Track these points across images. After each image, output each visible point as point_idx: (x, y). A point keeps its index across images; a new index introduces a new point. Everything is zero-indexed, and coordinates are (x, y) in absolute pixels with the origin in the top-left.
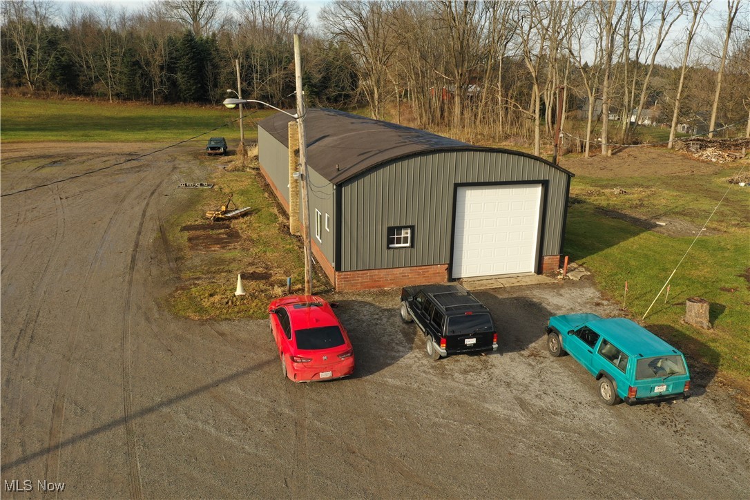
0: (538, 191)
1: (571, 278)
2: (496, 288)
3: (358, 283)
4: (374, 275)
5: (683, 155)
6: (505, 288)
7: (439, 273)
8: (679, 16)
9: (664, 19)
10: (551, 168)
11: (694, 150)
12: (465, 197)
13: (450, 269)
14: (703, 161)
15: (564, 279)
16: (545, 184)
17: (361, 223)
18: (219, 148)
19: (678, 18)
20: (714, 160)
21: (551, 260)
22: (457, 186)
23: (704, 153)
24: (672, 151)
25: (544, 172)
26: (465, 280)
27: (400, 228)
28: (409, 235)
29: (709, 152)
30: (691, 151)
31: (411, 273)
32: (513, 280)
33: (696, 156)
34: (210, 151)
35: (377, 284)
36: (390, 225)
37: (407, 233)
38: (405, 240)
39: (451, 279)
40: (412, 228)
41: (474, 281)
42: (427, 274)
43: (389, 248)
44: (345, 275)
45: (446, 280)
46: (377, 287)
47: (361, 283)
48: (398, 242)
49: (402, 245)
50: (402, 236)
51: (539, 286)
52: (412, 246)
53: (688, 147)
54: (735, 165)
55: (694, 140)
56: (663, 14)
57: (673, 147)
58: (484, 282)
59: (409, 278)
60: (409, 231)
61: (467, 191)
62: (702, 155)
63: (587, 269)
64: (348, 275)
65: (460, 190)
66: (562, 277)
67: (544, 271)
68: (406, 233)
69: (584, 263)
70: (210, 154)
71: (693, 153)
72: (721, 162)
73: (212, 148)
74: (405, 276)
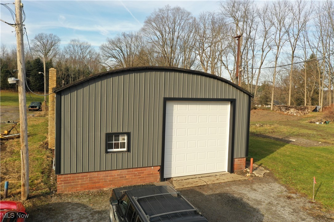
0: (228, 107)
1: (257, 175)
2: (200, 186)
3: (78, 185)
4: (94, 177)
5: (279, 113)
6: (208, 185)
7: (152, 174)
9: (263, 51)
11: (284, 110)
12: (173, 110)
13: (162, 171)
14: (290, 115)
15: (251, 176)
16: (233, 102)
17: (80, 129)
18: (36, 107)
19: (269, 51)
20: (295, 114)
21: (239, 162)
22: (166, 100)
23: (289, 111)
24: (273, 111)
26: (174, 179)
27: (117, 135)
28: (126, 141)
29: (292, 110)
30: (283, 111)
31: (128, 174)
32: (213, 178)
33: (286, 113)
35: (97, 185)
36: (107, 132)
38: (123, 146)
39: (163, 179)
40: (129, 134)
41: (182, 180)
42: (142, 175)
43: (107, 152)
44: (65, 178)
45: (158, 180)
46: (96, 188)
47: (81, 184)
48: (117, 146)
49: (120, 150)
50: (120, 142)
51: (234, 182)
52: (129, 150)
53: (281, 109)
54: (306, 116)
55: (282, 106)
56: (262, 49)
57: (273, 110)
58: (190, 180)
59: (127, 179)
60: (126, 137)
61: (174, 105)
62: (289, 112)
63: (266, 168)
64: (68, 177)
65: (169, 105)
66: (250, 175)
67: (235, 170)
68: (123, 139)
69: (261, 164)
71: (283, 112)
72: (299, 115)
73: (32, 107)
74: (123, 177)
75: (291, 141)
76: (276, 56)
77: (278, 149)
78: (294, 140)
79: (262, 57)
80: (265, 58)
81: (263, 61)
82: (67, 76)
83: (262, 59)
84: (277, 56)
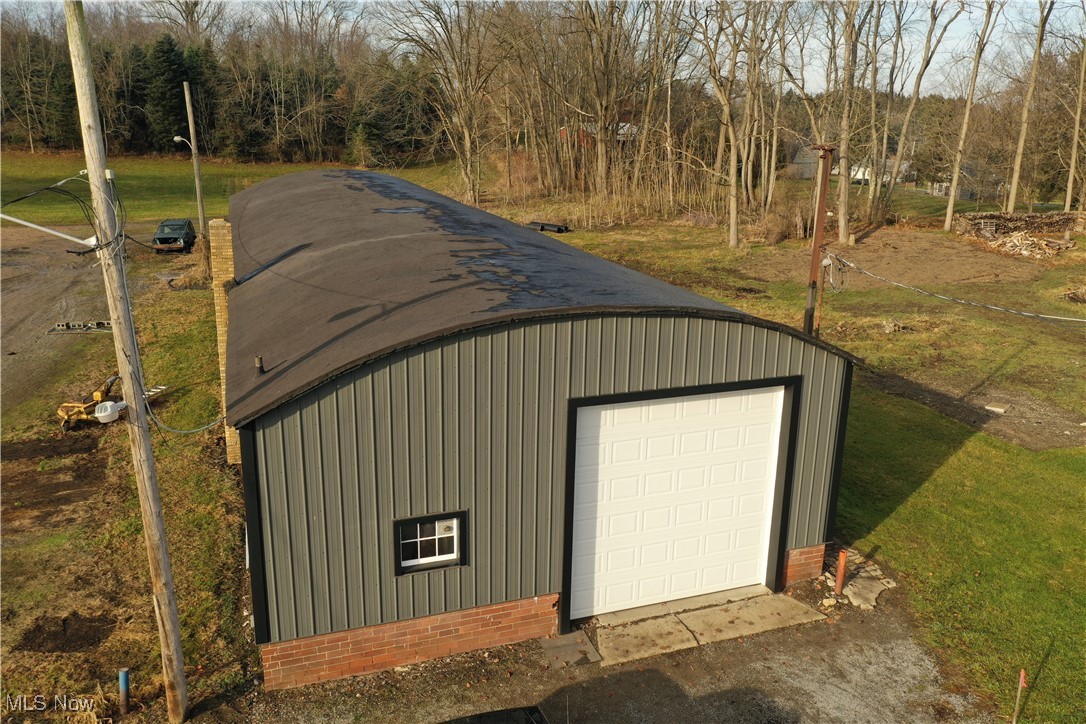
1: (855, 603)
2: (679, 652)
3: (321, 664)
4: (366, 641)
5: (972, 244)
6: (700, 648)
7: (536, 615)
8: (959, 12)
9: (935, 18)
10: (808, 346)
11: (988, 235)
12: (599, 426)
13: (564, 603)
14: (1007, 255)
15: (838, 607)
16: (793, 385)
17: (318, 519)
18: (176, 240)
19: (956, 16)
20: (1025, 253)
22: (575, 405)
23: (1008, 240)
24: (951, 236)
25: (793, 357)
26: (602, 622)
27: (429, 521)
28: (455, 533)
29: (1017, 240)
30: (984, 237)
31: (463, 623)
32: (719, 617)
33: (993, 245)
34: (159, 246)
35: (376, 659)
36: (398, 518)
37: (449, 529)
38: (446, 546)
39: (569, 625)
40: (463, 517)
41: (624, 625)
42: (505, 623)
43: (400, 571)
44: (283, 650)
45: (554, 629)
46: (374, 667)
47: (331, 662)
48: (428, 550)
49: (437, 558)
50: (436, 537)
51: (783, 637)
52: (464, 560)
53: (979, 230)
54: (1063, 262)
55: (986, 217)
56: (933, 10)
57: (952, 229)
58: (649, 628)
59: (461, 636)
60: (455, 523)
61: (603, 412)
62: (1004, 244)
63: (888, 572)
64: (292, 648)
65: (585, 415)
66: (832, 601)
67: (790, 582)
68: (447, 530)
69: (876, 549)
70: (159, 251)
71: (987, 239)
72: (1039, 256)
73: (164, 241)
74: (450, 632)
75: (990, 415)
76: (978, 39)
77: (940, 460)
78: (1001, 411)
79: (929, 41)
80: (939, 42)
81: (933, 53)
82: (264, 98)
83: (928, 48)
84: (981, 40)
